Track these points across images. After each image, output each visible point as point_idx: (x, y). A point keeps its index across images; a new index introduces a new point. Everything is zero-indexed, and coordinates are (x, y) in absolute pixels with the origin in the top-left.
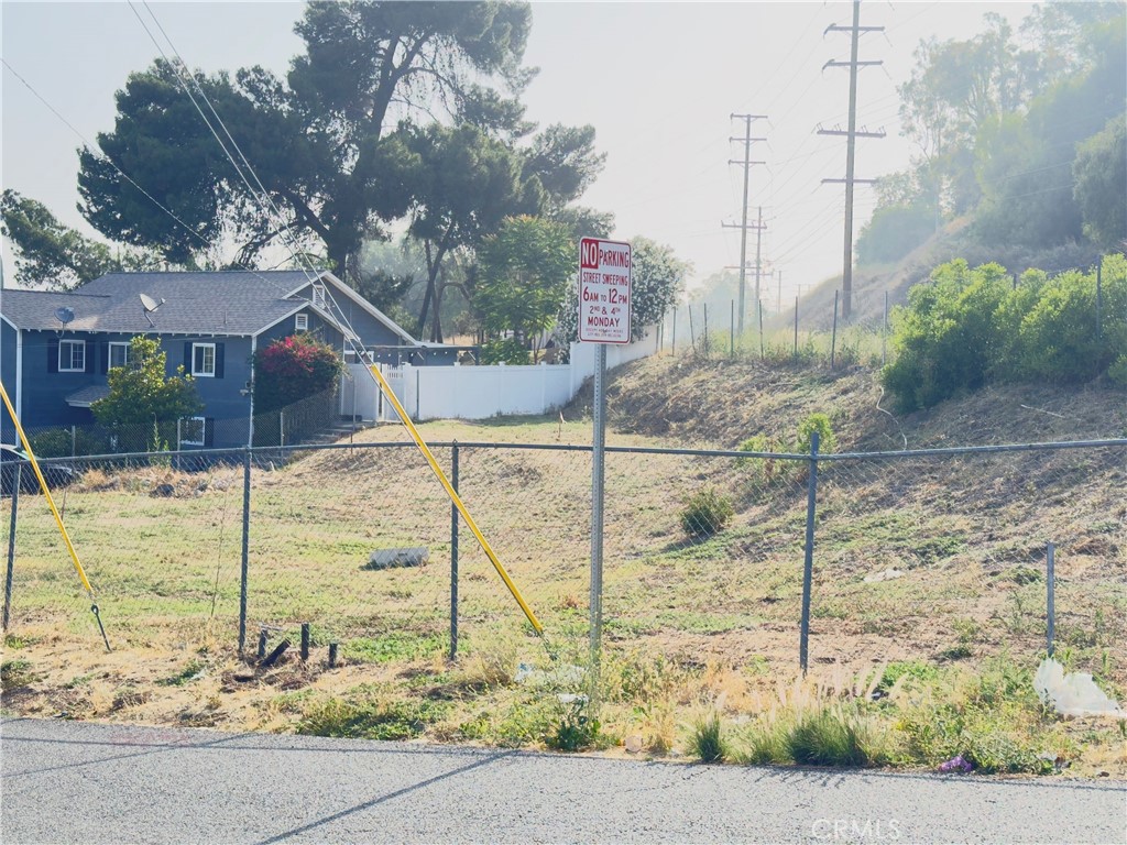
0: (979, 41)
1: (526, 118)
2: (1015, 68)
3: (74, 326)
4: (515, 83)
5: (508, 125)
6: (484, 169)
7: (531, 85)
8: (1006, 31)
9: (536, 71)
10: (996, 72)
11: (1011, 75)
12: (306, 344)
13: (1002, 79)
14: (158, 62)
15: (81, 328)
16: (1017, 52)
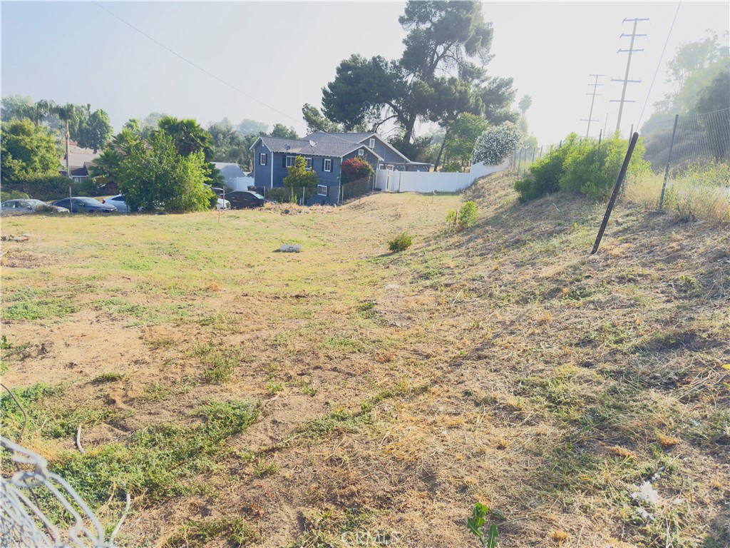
0: (702, 42)
1: (487, 75)
2: (718, 54)
3: (290, 151)
4: (485, 61)
5: (478, 78)
6: (457, 94)
7: (491, 61)
8: (716, 37)
9: (494, 56)
10: (708, 56)
11: (716, 56)
12: (358, 161)
13: (711, 59)
14: (352, 55)
15: (294, 152)
16: (720, 47)
